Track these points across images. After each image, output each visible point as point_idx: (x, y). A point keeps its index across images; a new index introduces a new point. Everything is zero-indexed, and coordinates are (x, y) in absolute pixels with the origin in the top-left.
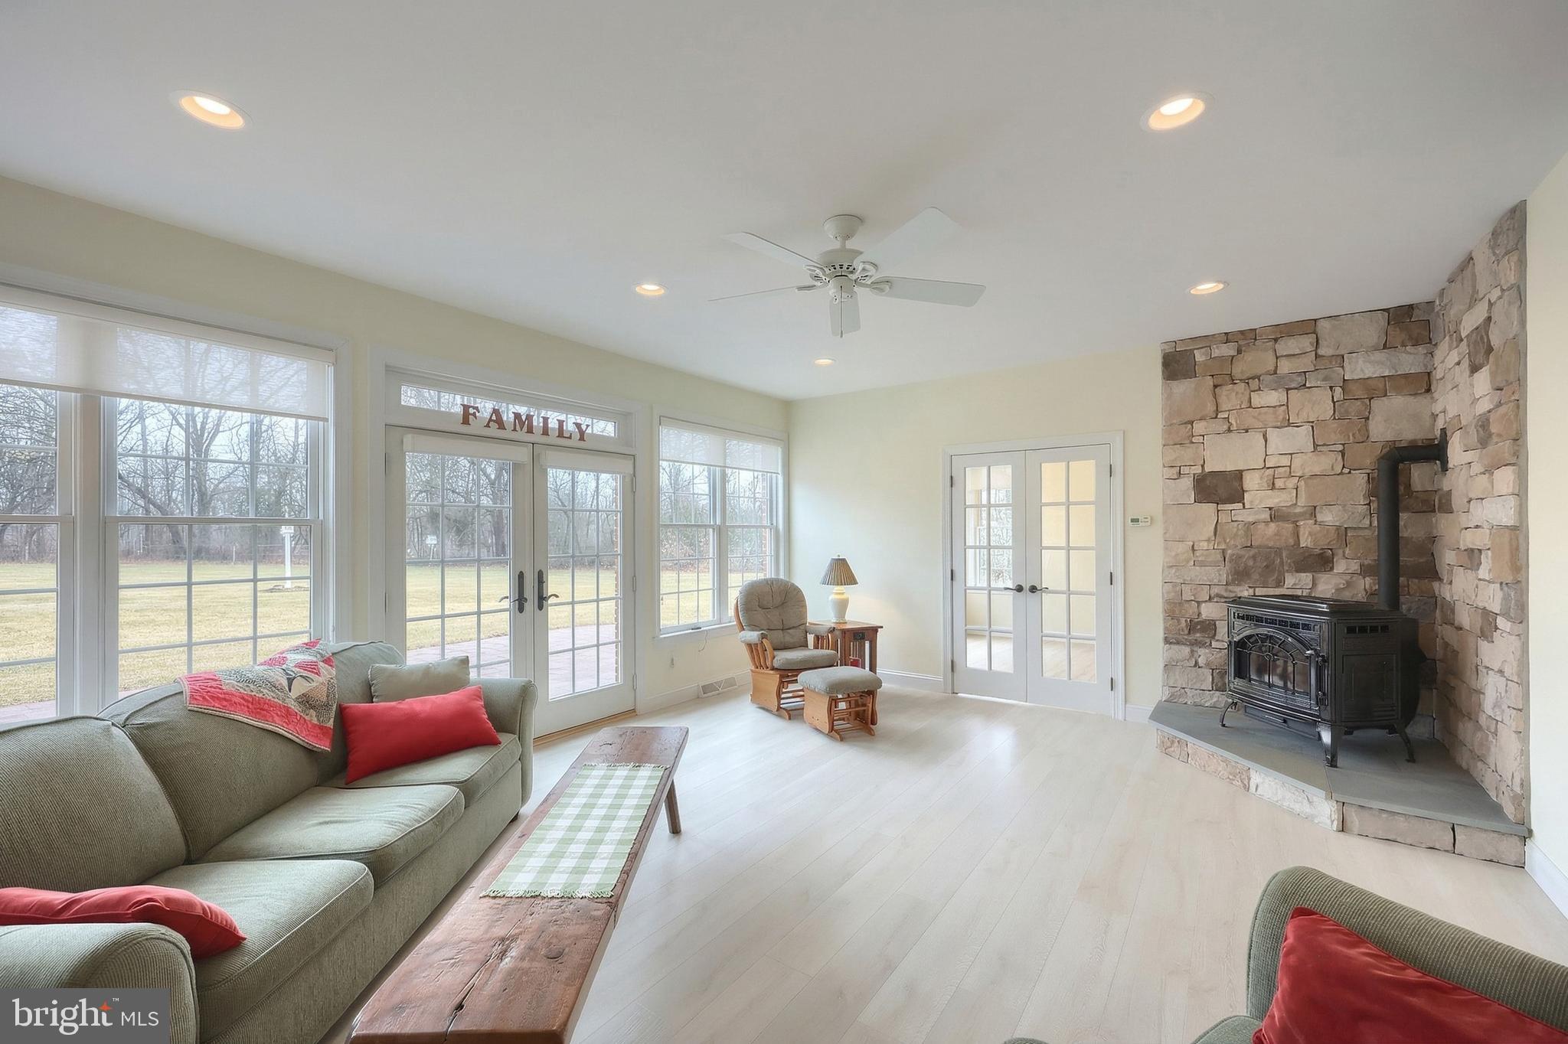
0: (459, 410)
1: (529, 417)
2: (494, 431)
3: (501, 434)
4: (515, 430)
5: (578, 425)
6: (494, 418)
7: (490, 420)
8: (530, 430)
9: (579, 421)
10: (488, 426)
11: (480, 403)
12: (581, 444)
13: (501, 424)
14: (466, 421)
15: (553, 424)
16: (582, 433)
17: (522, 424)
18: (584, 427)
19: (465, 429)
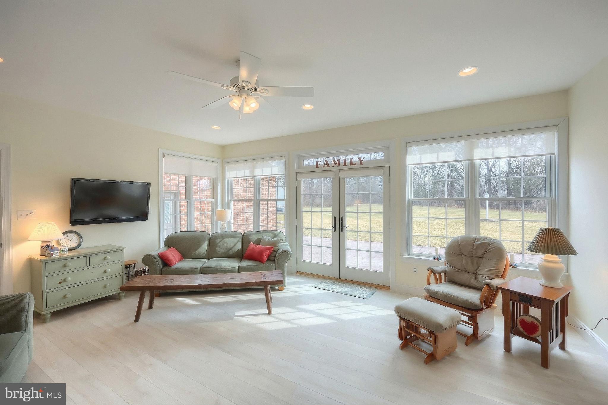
0: (315, 163)
1: (338, 161)
2: (326, 168)
3: (329, 168)
4: (333, 166)
5: (360, 159)
6: (326, 164)
7: (325, 165)
8: (339, 165)
9: (359, 157)
10: (324, 167)
11: (321, 159)
12: (362, 166)
13: (328, 166)
14: (317, 167)
15: (348, 161)
16: (361, 163)
17: (336, 164)
18: (362, 159)
19: (317, 169)
